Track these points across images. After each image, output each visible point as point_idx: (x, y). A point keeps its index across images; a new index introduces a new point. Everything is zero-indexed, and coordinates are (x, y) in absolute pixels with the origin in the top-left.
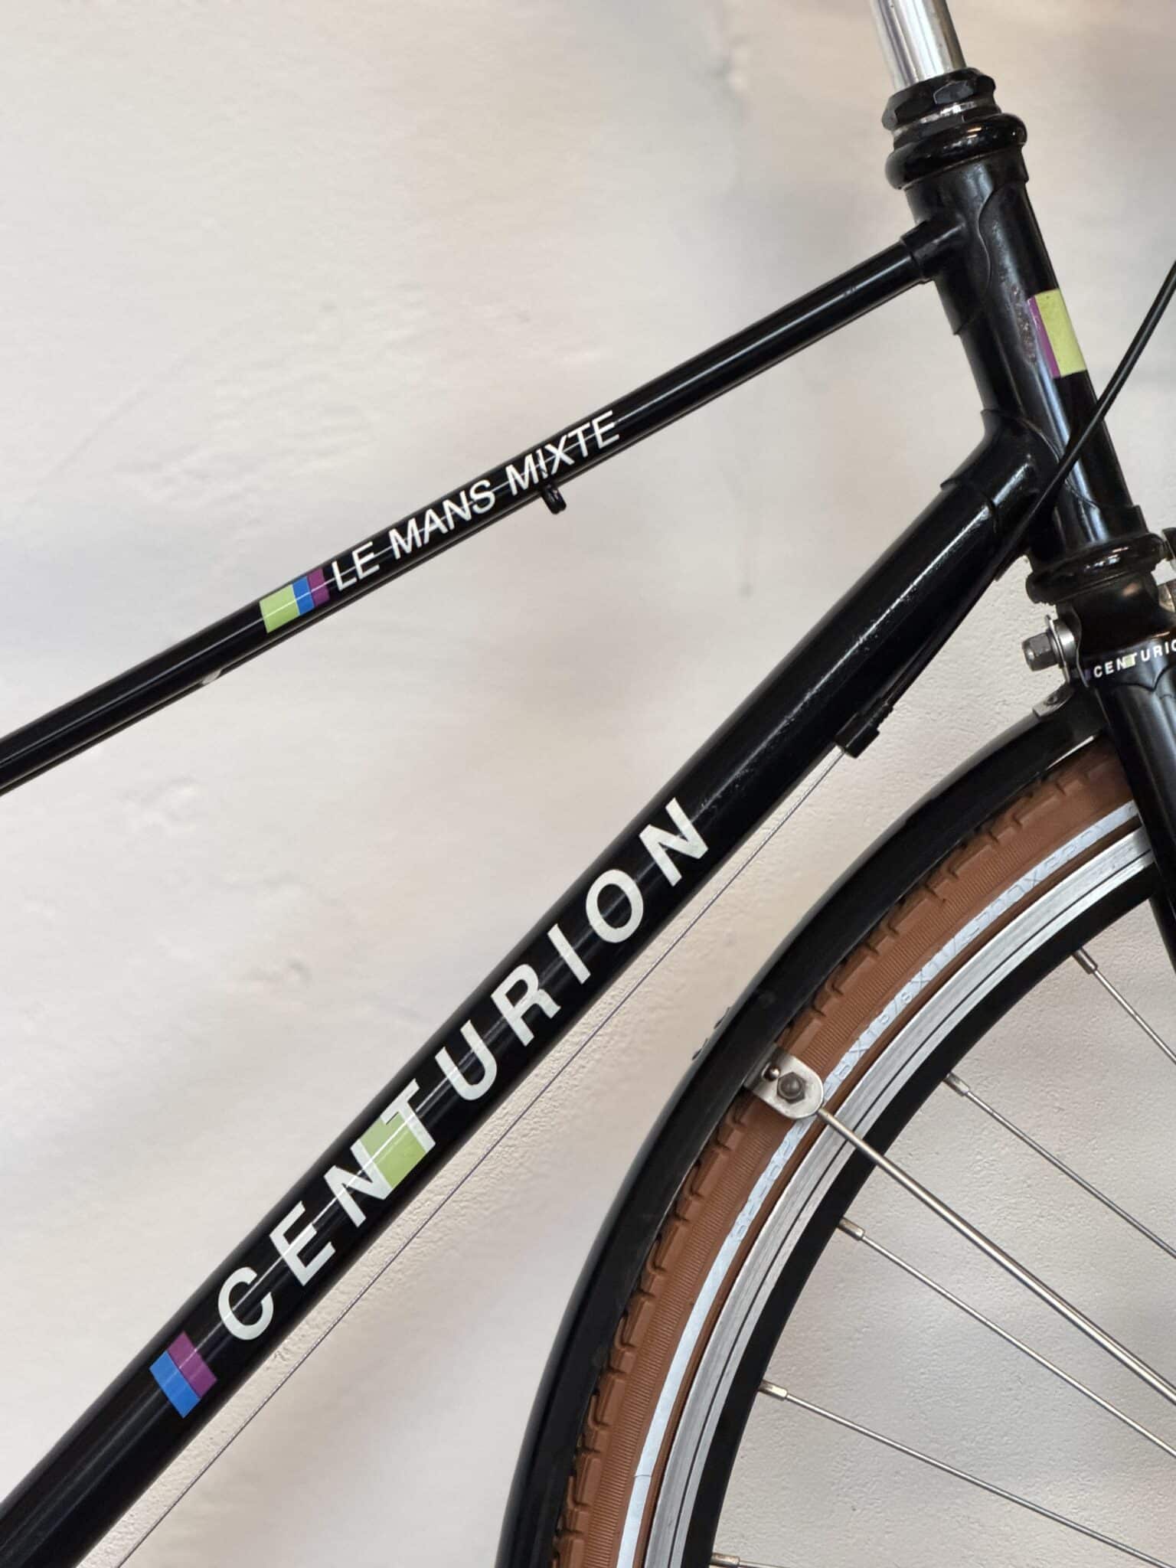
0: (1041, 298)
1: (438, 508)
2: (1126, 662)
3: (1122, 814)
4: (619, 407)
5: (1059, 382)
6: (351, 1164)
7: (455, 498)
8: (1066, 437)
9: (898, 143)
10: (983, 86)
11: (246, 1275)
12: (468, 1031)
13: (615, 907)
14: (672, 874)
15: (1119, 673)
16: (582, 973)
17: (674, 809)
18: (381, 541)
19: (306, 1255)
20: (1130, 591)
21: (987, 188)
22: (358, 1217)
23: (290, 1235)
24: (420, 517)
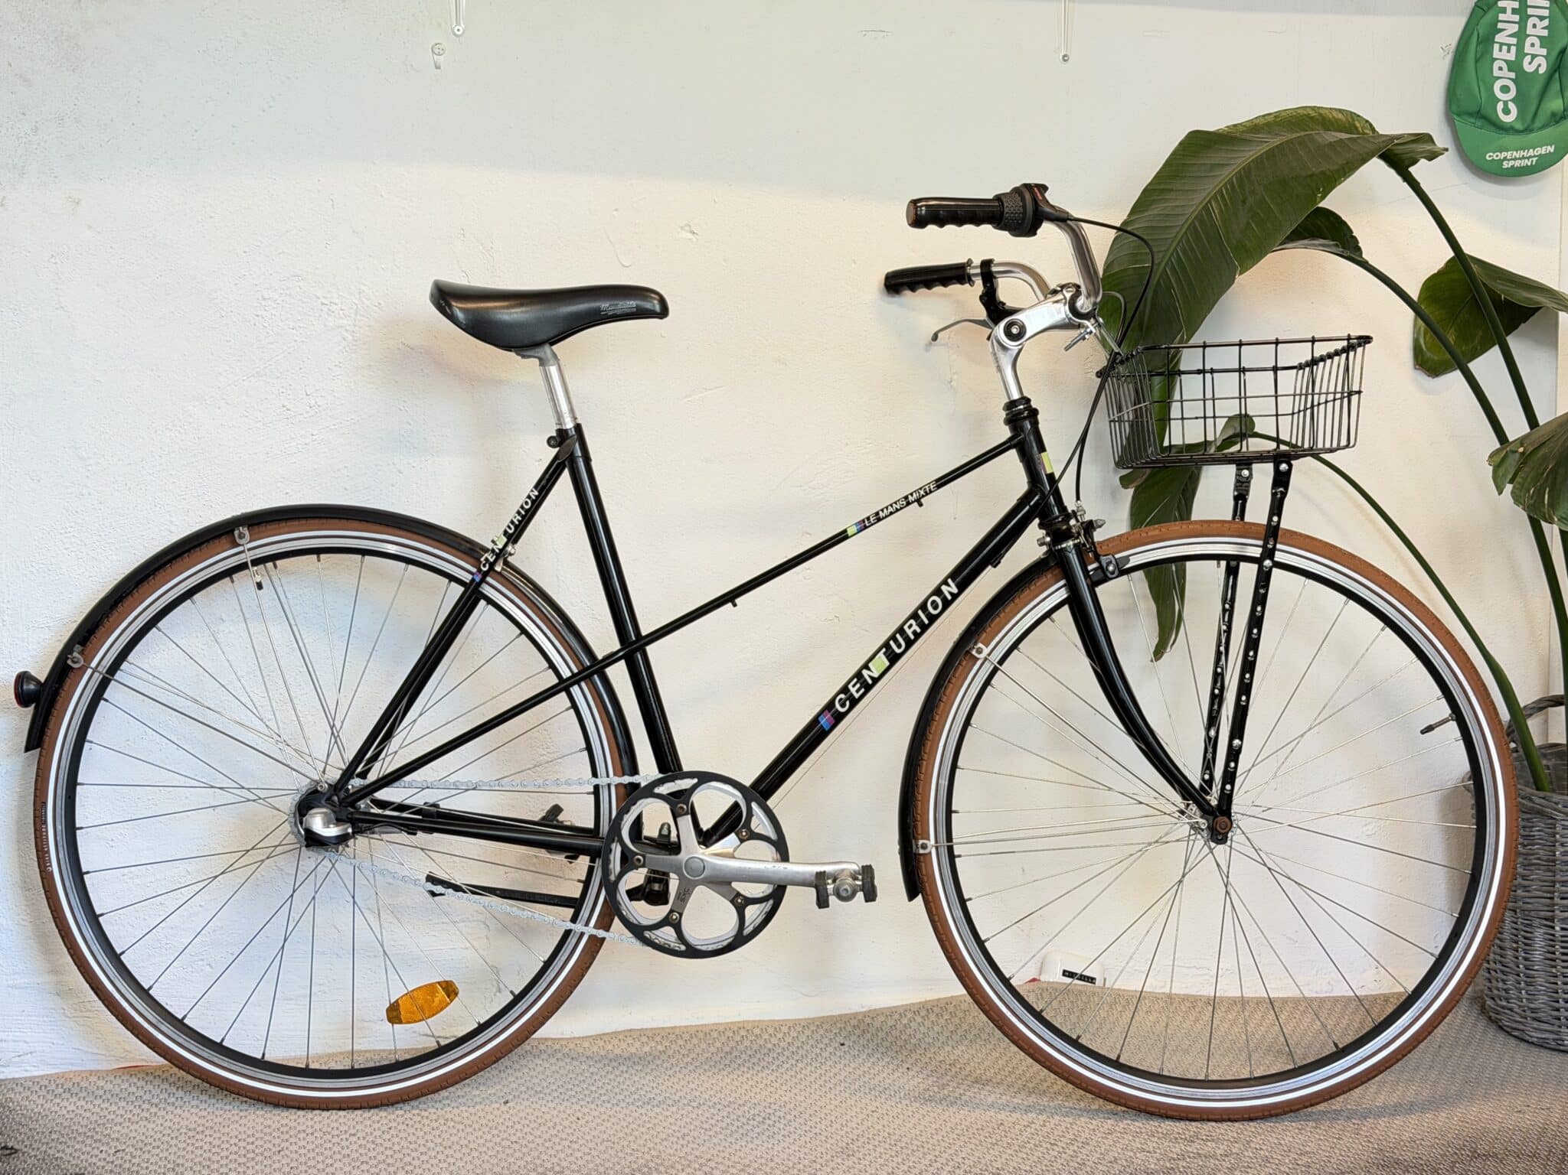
0: (1043, 454)
1: (891, 505)
2: (1064, 546)
3: (1062, 582)
4: (937, 481)
5: (1047, 475)
6: (869, 669)
7: (895, 503)
8: (1048, 488)
9: (1007, 415)
10: (1028, 401)
11: (842, 696)
12: (898, 636)
13: (935, 605)
14: (949, 597)
15: (1062, 549)
16: (926, 622)
17: (950, 581)
18: (877, 514)
19: (857, 691)
20: (1065, 527)
21: (1029, 427)
22: (870, 682)
23: (854, 686)
24: (887, 508)
